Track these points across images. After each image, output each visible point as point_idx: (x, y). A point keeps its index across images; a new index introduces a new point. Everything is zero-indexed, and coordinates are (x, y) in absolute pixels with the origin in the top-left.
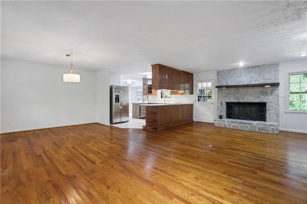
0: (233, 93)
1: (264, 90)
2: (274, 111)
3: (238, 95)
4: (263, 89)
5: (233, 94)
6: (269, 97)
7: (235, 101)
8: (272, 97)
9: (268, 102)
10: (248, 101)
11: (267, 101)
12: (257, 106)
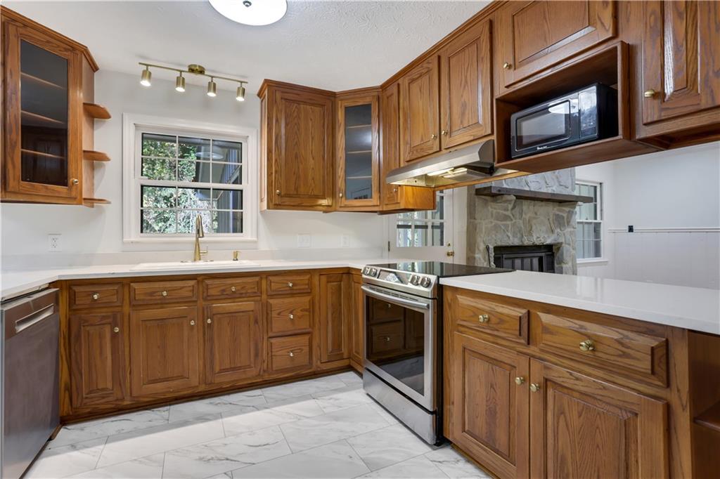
0: (512, 217)
1: (561, 214)
2: (570, 264)
3: (521, 222)
4: (560, 211)
5: (512, 220)
6: (566, 230)
7: (516, 242)
8: (569, 230)
9: (566, 244)
10: (538, 243)
11: (563, 241)
12: (543, 254)
